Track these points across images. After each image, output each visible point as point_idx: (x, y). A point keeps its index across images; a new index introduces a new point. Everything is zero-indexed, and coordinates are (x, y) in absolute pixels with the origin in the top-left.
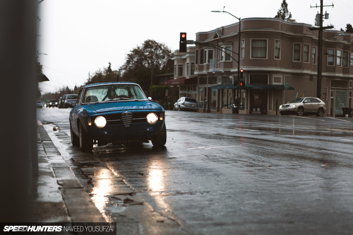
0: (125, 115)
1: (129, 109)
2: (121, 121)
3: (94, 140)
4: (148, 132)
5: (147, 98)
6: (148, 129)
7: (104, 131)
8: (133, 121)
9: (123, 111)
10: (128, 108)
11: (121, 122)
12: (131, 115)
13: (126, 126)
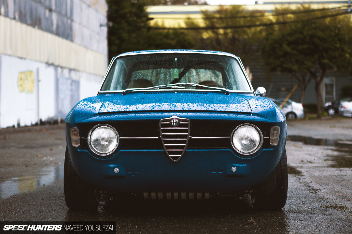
0: (170, 125)
1: (180, 108)
2: (160, 139)
3: (96, 191)
4: (234, 175)
5: (255, 89)
6: (234, 169)
7: (112, 166)
8: (192, 143)
9: (166, 114)
10: (179, 106)
11: (158, 144)
12: (186, 126)
13: (170, 155)
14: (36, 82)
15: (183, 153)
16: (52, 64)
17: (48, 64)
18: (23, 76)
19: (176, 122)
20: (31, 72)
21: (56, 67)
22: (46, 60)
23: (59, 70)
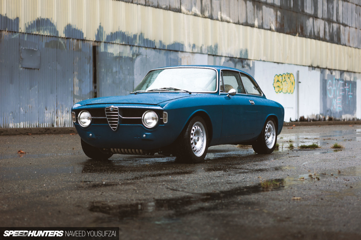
2: (106, 119)
4: (144, 139)
6: (144, 136)
7: (88, 132)
12: (117, 111)
13: (112, 128)
14: (296, 84)
15: (117, 126)
16: (318, 67)
17: (312, 67)
18: (280, 78)
19: (112, 109)
20: (290, 75)
21: (322, 70)
22: (309, 64)
23: (327, 72)
